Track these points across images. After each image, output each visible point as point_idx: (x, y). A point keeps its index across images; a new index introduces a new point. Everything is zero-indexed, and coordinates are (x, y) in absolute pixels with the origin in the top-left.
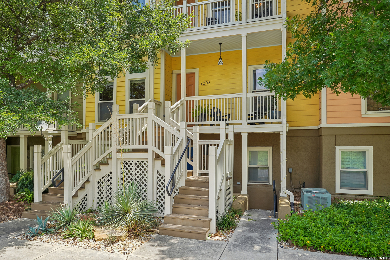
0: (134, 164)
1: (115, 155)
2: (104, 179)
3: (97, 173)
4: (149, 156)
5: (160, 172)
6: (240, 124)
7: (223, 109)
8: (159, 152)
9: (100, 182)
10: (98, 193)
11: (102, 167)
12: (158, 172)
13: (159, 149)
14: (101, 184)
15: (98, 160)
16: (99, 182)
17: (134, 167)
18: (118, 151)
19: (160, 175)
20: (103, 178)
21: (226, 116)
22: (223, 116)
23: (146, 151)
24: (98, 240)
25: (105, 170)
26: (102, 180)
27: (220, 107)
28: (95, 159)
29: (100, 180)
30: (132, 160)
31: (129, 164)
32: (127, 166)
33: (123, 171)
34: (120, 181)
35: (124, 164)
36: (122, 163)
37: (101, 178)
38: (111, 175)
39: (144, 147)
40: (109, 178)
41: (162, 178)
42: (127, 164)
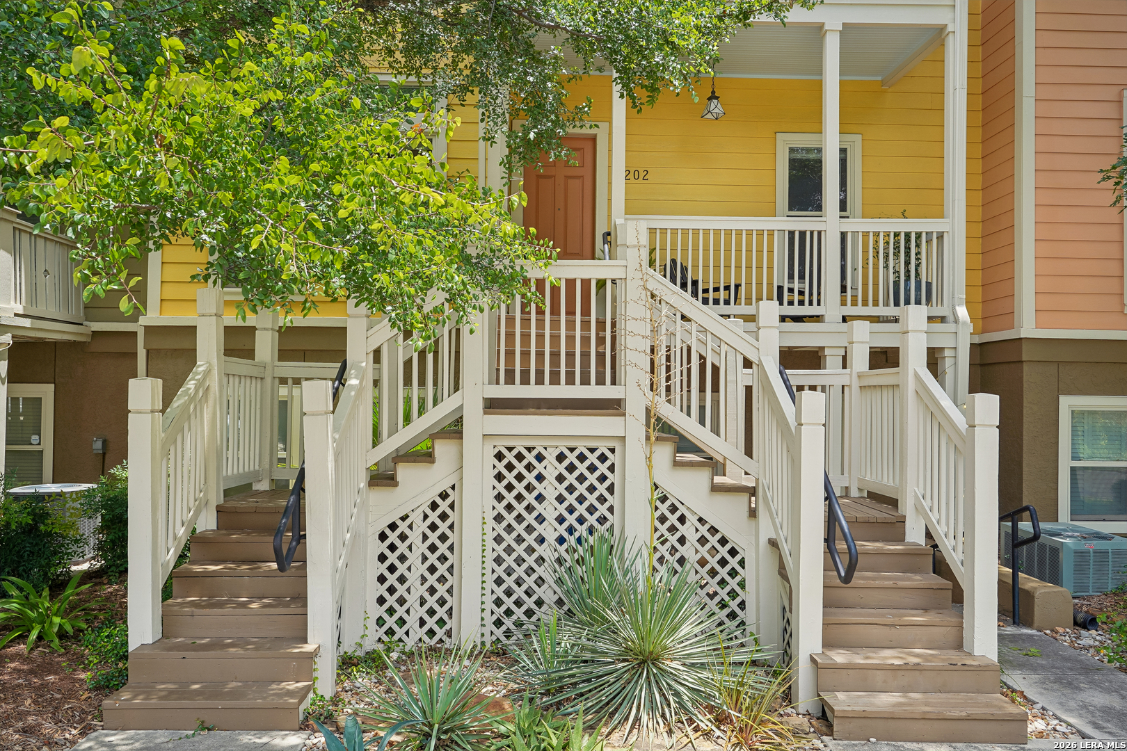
0: (551, 456)
1: (477, 423)
2: (408, 522)
3: (380, 496)
4: (633, 426)
9: (393, 537)
10: (382, 579)
11: (404, 472)
12: (655, 488)
15: (390, 445)
16: (383, 537)
17: (551, 469)
18: (493, 405)
19: (664, 498)
20: (403, 519)
22: (705, 291)
25: (417, 484)
26: (403, 527)
27: (684, 257)
29: (393, 527)
30: (546, 443)
31: (530, 457)
32: (520, 467)
33: (501, 488)
34: (488, 529)
35: (510, 457)
36: (499, 456)
37: (395, 517)
38: (443, 506)
39: (606, 392)
40: (434, 517)
41: (673, 509)
42: (520, 457)
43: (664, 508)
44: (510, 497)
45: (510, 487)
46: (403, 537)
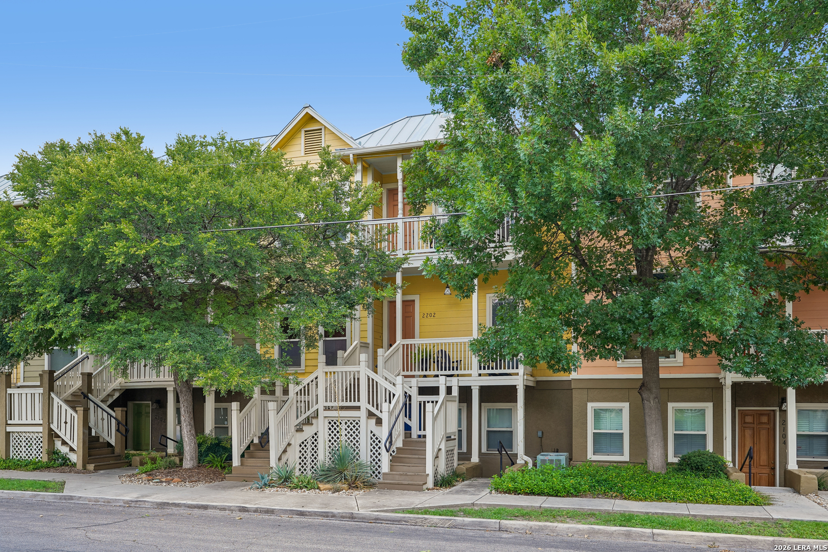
0: (343, 423)
1: (322, 413)
2: (307, 442)
3: (299, 434)
4: (363, 414)
5: (374, 432)
6: (470, 375)
7: (453, 351)
8: (374, 410)
9: (303, 446)
10: (300, 458)
11: (305, 428)
12: (372, 432)
13: (373, 406)
14: (304, 447)
15: (300, 419)
16: (300, 446)
17: (344, 426)
18: (327, 409)
19: (374, 435)
20: (306, 440)
21: (457, 361)
22: (453, 362)
23: (358, 408)
24: (324, 490)
25: (308, 431)
26: (305, 443)
28: (297, 417)
29: (303, 443)
30: (342, 419)
31: (338, 423)
32: (335, 426)
33: (330, 432)
34: (327, 444)
35: (332, 423)
36: (330, 423)
37: (303, 440)
38: (315, 437)
39: (356, 404)
40: (313, 440)
41: (377, 438)
42: (335, 423)
43: (374, 438)
44: (333, 435)
45: (332, 432)
46: (305, 446)
